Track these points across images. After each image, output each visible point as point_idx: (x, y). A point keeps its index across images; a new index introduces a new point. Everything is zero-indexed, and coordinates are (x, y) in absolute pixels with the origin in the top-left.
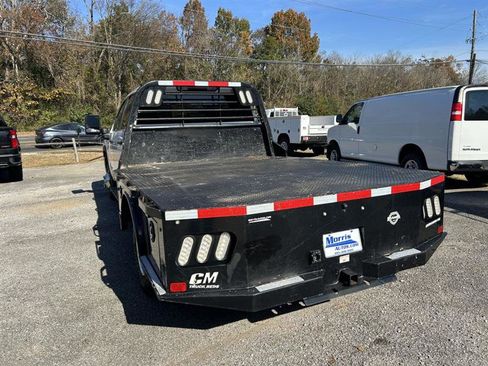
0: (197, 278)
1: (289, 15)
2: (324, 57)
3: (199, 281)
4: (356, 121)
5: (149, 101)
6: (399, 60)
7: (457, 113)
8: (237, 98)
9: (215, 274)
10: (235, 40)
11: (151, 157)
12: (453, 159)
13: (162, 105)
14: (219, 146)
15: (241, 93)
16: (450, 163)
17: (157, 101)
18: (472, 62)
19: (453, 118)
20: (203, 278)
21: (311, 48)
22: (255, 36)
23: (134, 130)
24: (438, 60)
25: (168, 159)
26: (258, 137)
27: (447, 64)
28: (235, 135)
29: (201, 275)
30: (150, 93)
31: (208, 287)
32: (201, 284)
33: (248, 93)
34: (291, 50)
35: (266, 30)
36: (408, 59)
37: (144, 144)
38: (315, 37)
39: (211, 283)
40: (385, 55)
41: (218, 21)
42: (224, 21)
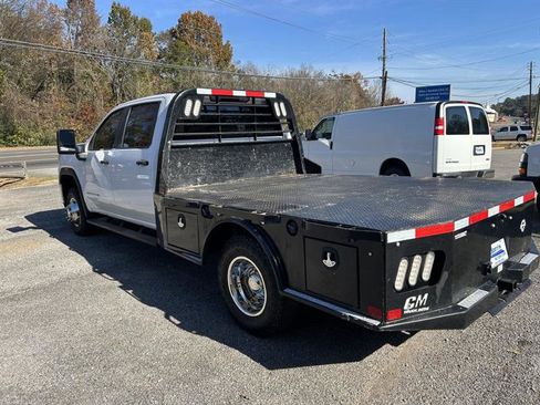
0: (411, 302)
1: (198, 18)
2: (238, 67)
3: (412, 305)
4: (327, 136)
5: (187, 113)
6: (312, 74)
7: (440, 128)
8: (271, 110)
9: (426, 296)
10: (136, 42)
11: (187, 180)
12: (439, 171)
13: (201, 118)
14: (254, 164)
15: (276, 105)
16: (435, 175)
17: (196, 113)
18: (384, 79)
19: (437, 133)
20: (415, 302)
21: (224, 57)
22: (158, 39)
23: (172, 147)
24: (347, 76)
25: (204, 181)
26: (288, 153)
27: (355, 81)
28: (267, 151)
29: (414, 298)
30: (189, 103)
31: (420, 310)
32: (414, 308)
33: (282, 105)
34: (202, 57)
35: (173, 33)
36: (320, 74)
37: (179, 164)
38: (228, 45)
39: (423, 306)
40: (297, 68)
41: (113, 18)
42: (120, 17)
